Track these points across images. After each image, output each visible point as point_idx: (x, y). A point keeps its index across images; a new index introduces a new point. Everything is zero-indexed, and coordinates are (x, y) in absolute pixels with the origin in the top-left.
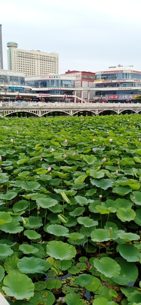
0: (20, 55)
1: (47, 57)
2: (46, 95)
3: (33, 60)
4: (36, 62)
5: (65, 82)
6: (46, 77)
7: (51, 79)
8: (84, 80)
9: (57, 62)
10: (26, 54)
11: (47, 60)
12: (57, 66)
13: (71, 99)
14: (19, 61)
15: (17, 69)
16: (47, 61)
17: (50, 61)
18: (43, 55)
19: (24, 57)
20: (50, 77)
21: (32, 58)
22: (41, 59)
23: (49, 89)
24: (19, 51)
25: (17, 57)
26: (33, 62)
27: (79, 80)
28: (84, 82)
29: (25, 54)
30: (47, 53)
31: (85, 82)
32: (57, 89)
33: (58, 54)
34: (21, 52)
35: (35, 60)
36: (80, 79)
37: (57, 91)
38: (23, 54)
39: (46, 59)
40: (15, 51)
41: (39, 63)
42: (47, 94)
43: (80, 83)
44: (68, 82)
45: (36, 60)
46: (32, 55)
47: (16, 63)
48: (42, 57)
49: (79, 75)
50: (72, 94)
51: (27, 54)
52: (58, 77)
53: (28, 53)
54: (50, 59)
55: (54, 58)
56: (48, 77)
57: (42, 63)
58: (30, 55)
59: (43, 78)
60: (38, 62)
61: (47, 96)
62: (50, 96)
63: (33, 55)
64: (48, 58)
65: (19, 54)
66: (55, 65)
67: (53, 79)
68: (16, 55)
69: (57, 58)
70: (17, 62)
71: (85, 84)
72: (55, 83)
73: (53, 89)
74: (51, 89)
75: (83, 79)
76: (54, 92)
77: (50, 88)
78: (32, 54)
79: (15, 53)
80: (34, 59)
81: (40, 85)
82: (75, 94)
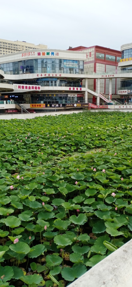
2: (33, 88)
5: (68, 63)
6: (33, 53)
7: (41, 56)
8: (100, 62)
10: (9, 45)
13: (78, 95)
18: (29, 46)
19: (7, 48)
20: (39, 54)
21: (17, 49)
23: (38, 75)
27: (91, 62)
28: (99, 64)
29: (8, 45)
30: (34, 44)
31: (101, 64)
32: (54, 76)
34: (4, 43)
36: (92, 59)
37: (54, 79)
38: (6, 45)
42: (34, 86)
43: (91, 67)
44: (72, 64)
48: (28, 49)
49: (90, 53)
50: (81, 86)
51: (10, 45)
52: (55, 54)
53: (12, 44)
56: (36, 53)
58: (14, 46)
59: (26, 57)
61: (34, 90)
62: (40, 90)
63: (18, 47)
67: (46, 56)
71: (101, 69)
72: (49, 65)
73: (45, 75)
74: (41, 75)
75: (97, 60)
76: (48, 82)
78: (17, 45)
80: (19, 51)
81: (21, 71)
82: (87, 86)
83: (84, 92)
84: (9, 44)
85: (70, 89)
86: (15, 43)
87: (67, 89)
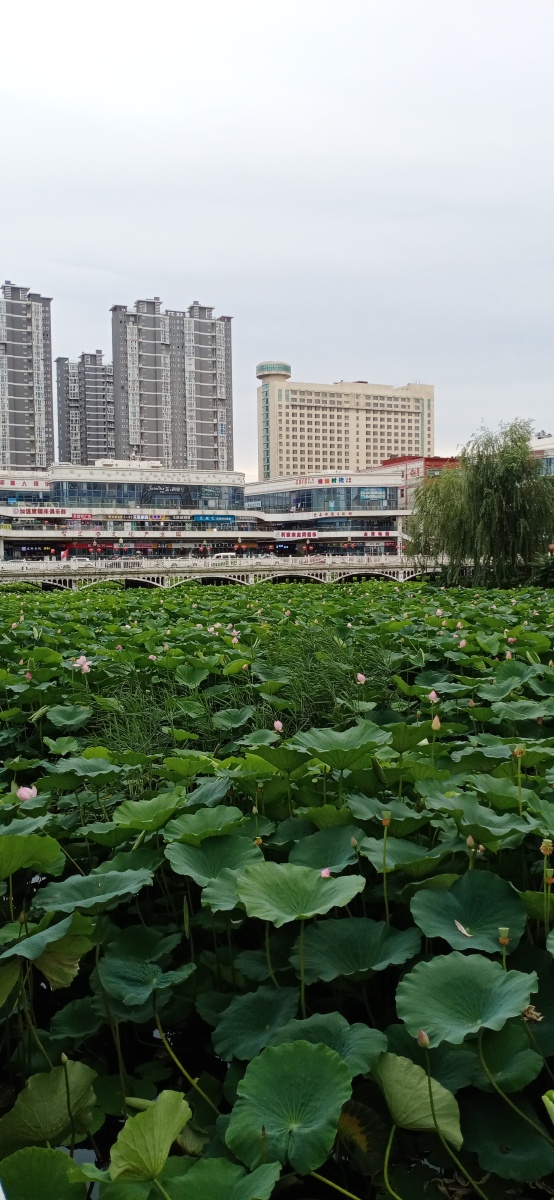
0: (298, 403)
1: (390, 399)
2: (304, 534)
3: (343, 413)
4: (352, 421)
5: (368, 493)
7: (325, 485)
9: (426, 412)
10: (318, 398)
11: (390, 409)
12: (426, 426)
13: (385, 543)
14: (294, 422)
15: (288, 448)
16: (389, 412)
17: (403, 413)
18: (376, 394)
19: (312, 407)
20: (320, 481)
21: (340, 406)
22: (371, 408)
23: (315, 515)
24: (294, 388)
25: (287, 407)
26: (343, 421)
29: (313, 397)
30: (388, 387)
33: (432, 387)
34: (302, 393)
35: (347, 414)
38: (309, 397)
39: (386, 408)
40: (280, 391)
41: (363, 422)
44: (376, 493)
45: (352, 415)
46: (339, 399)
47: (284, 429)
48: (372, 401)
49: (418, 468)
50: (388, 529)
51: (320, 398)
52: (345, 480)
53: (325, 394)
54: (403, 406)
55: (417, 400)
56: (316, 480)
57: (371, 422)
58: (333, 399)
59: (302, 485)
60: (358, 418)
63: (343, 399)
64: (393, 403)
65: (295, 400)
66: (419, 425)
67: (332, 485)
68: (284, 403)
69: (429, 400)
70: (288, 426)
73: (327, 514)
74: (321, 515)
77: (318, 513)
78: (339, 395)
79: (280, 396)
80: (346, 409)
82: (400, 528)
83: (396, 538)
84: (317, 394)
85: (366, 534)
86: (333, 390)
87: (361, 534)
